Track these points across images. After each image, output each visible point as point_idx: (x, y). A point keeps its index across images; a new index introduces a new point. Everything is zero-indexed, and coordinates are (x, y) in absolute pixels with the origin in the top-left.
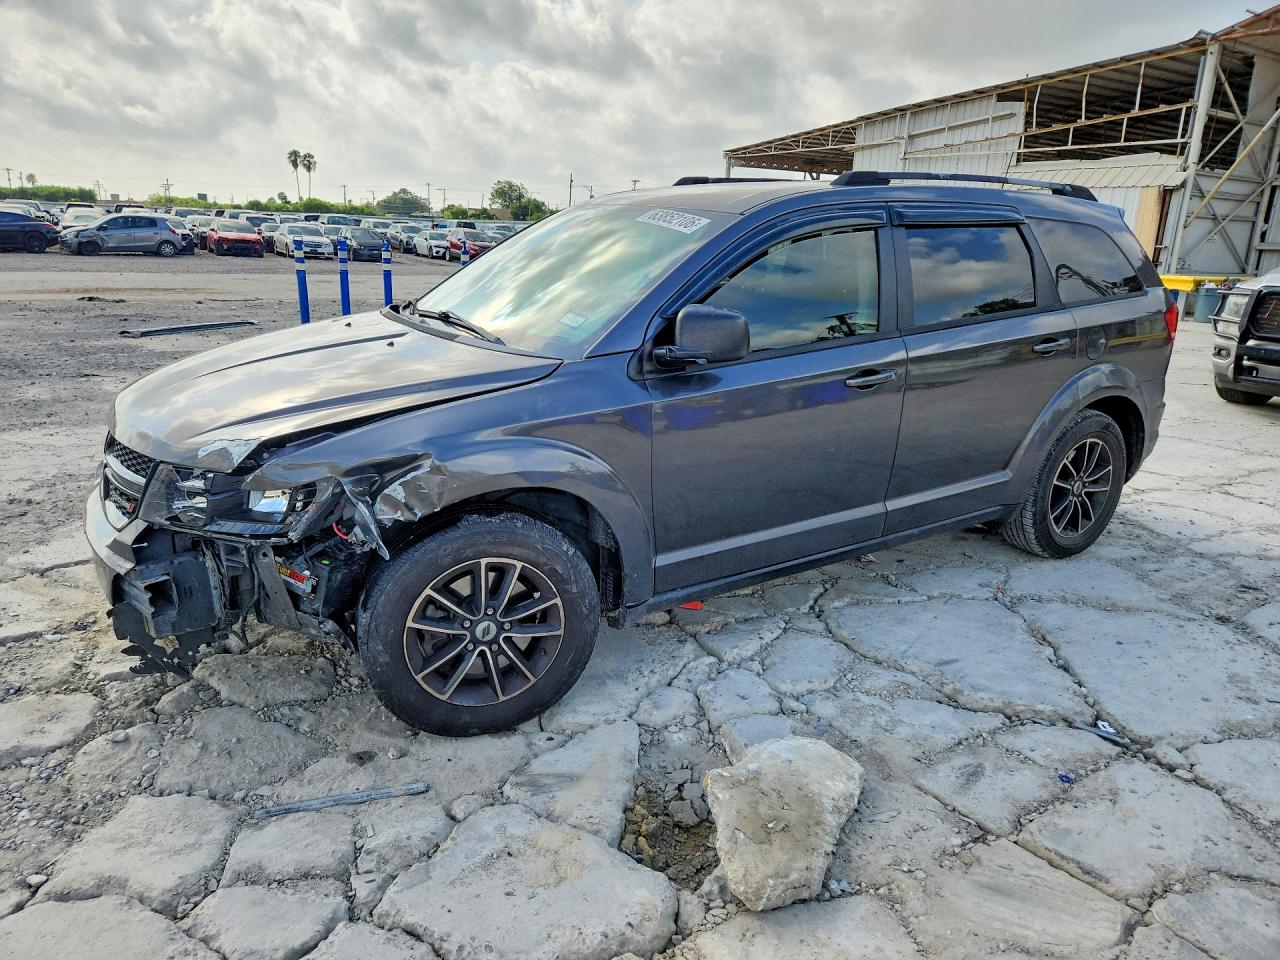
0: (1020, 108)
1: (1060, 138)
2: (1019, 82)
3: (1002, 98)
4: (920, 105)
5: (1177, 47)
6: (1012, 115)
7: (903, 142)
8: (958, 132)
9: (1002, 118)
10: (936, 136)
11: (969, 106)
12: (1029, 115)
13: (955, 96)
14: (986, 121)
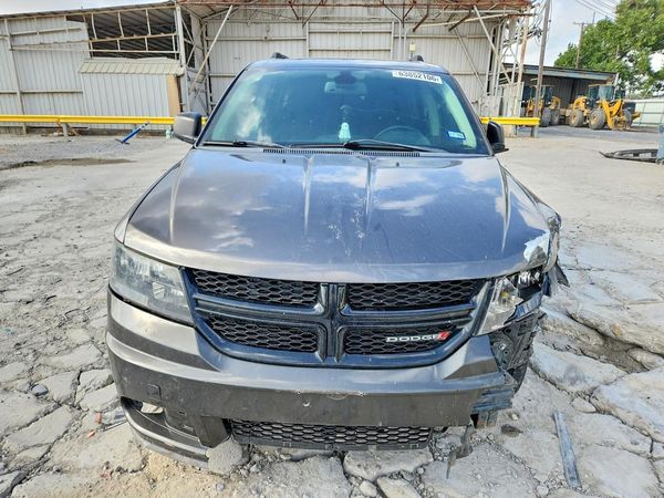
0: (83, 26)
1: (112, 46)
2: (80, 11)
3: (69, 18)
4: (13, 16)
5: (162, 4)
6: (79, 29)
7: (8, 39)
8: (45, 36)
9: (73, 30)
10: (31, 37)
11: (48, 21)
12: (90, 30)
13: (39, 14)
14: (64, 31)
